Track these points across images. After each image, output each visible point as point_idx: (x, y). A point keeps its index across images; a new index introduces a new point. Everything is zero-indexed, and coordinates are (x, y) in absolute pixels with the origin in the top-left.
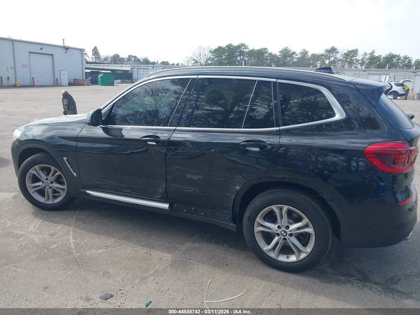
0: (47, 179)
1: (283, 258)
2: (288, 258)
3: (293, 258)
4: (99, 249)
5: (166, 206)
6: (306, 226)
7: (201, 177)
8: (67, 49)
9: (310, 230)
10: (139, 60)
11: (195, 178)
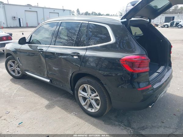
0: (15, 66)
1: (89, 110)
2: (92, 110)
3: (93, 111)
4: (21, 97)
5: (48, 81)
6: (97, 96)
7: (58, 69)
8: (64, 10)
9: (98, 98)
10: (96, 14)
11: (56, 69)
